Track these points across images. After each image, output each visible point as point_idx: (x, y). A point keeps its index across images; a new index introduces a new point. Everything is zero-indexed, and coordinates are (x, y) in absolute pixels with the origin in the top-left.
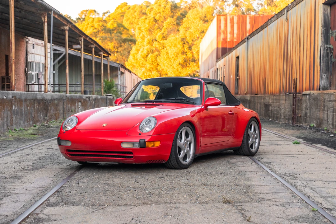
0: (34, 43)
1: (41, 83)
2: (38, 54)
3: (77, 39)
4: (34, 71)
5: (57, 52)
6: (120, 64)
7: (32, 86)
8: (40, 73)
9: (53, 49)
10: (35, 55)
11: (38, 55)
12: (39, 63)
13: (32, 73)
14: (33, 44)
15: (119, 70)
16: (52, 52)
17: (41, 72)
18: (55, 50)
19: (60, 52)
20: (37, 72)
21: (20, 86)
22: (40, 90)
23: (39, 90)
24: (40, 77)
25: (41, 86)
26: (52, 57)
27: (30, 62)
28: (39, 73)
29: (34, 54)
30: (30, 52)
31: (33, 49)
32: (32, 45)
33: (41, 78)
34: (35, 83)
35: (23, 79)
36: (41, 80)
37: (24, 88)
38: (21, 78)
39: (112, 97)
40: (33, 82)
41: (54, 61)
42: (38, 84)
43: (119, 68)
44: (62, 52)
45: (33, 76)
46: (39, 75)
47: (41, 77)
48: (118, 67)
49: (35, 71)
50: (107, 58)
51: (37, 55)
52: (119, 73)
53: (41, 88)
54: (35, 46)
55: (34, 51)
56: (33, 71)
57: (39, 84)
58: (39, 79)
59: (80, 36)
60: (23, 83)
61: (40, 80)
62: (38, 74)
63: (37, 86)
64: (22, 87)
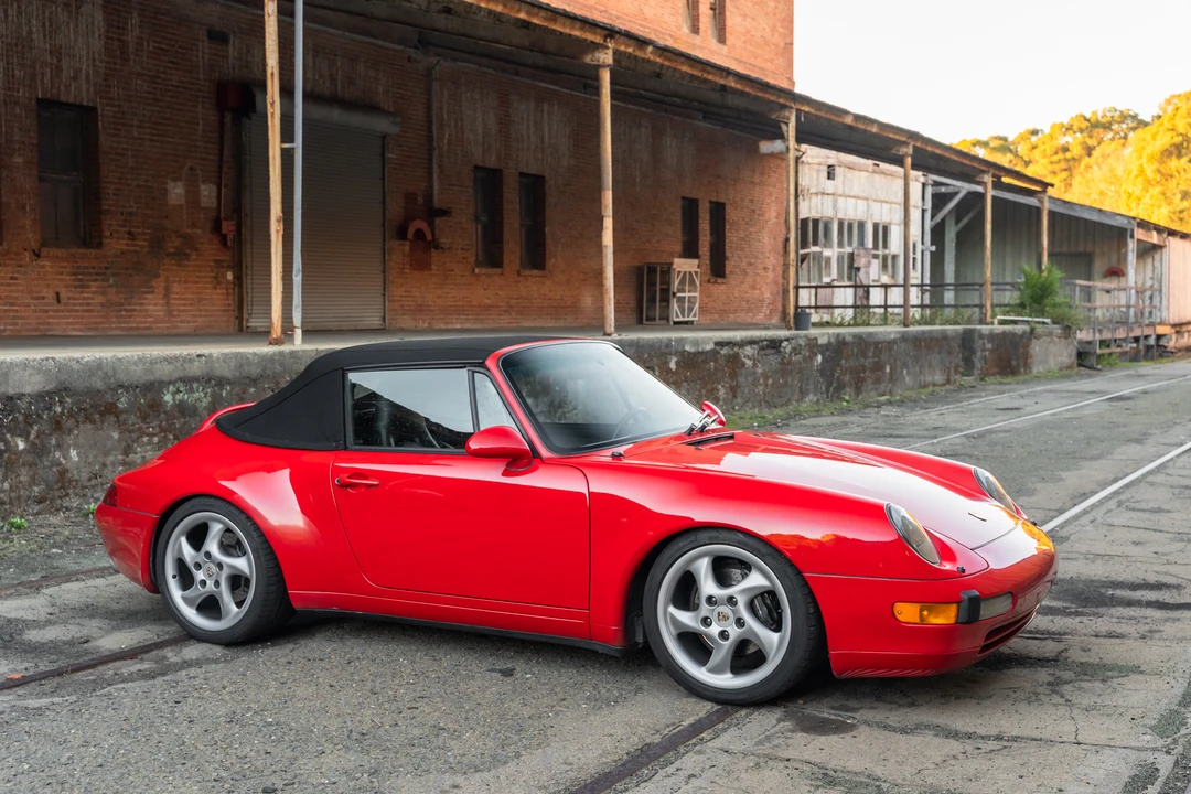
0: (831, 162)
1: (865, 282)
2: (851, 194)
3: (774, 117)
4: (831, 247)
5: (943, 189)
6: (1134, 218)
7: (819, 290)
8: (862, 252)
9: (930, 182)
10: (841, 200)
11: (855, 197)
12: (861, 225)
13: (821, 253)
14: (829, 167)
15: (1132, 237)
16: (929, 190)
17: (866, 249)
18: (936, 184)
19: (950, 190)
20: (849, 250)
21: (762, 293)
22: (859, 303)
23: (855, 302)
24: (861, 262)
25: (868, 293)
26: (929, 205)
27: (816, 222)
28: (856, 252)
29: (833, 195)
30: (813, 190)
31: (830, 181)
32: (825, 168)
33: (869, 264)
34: (836, 283)
35: (774, 269)
36: (867, 273)
37: (780, 298)
38: (765, 269)
39: (1019, 329)
40: (826, 280)
41: (932, 217)
42: (852, 283)
43: (1132, 231)
44: (956, 190)
45: (828, 260)
46: (855, 258)
47: (869, 262)
48: (1129, 227)
49: (840, 244)
50: (1039, 195)
51: (851, 202)
52: (1132, 245)
53: (868, 298)
54: (839, 171)
55: (835, 186)
56: (828, 244)
57: (855, 286)
58: (858, 269)
59: (784, 107)
60: (776, 283)
61: (862, 274)
62: (851, 256)
63: (850, 291)
64: (767, 295)
